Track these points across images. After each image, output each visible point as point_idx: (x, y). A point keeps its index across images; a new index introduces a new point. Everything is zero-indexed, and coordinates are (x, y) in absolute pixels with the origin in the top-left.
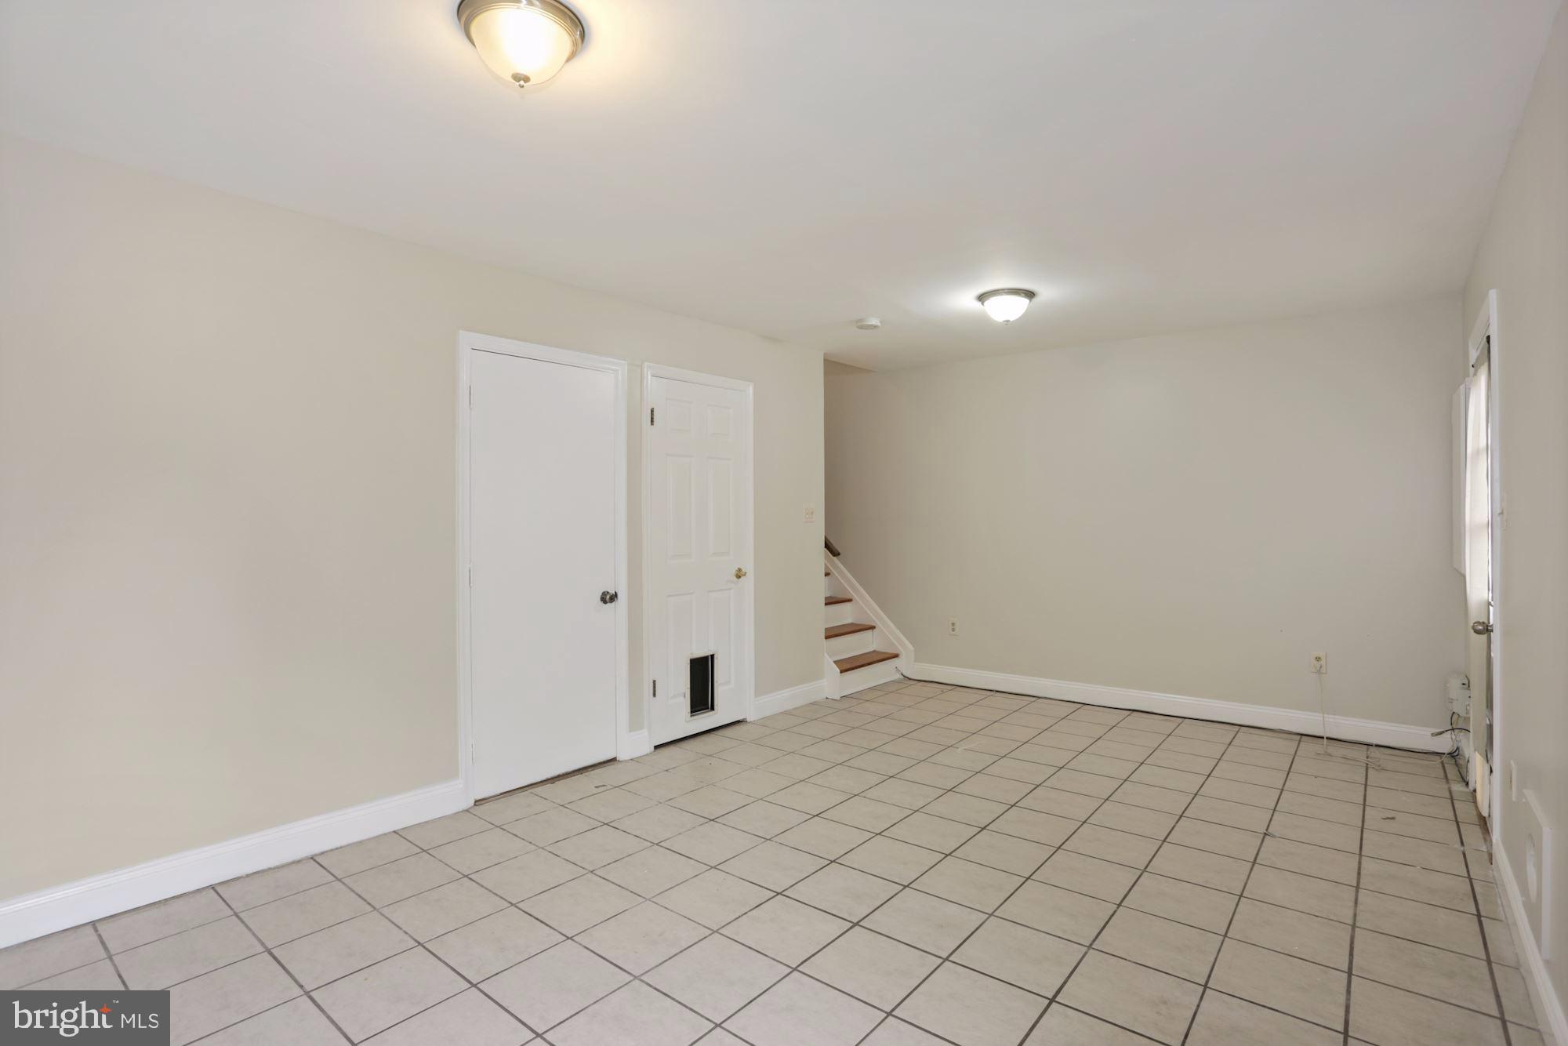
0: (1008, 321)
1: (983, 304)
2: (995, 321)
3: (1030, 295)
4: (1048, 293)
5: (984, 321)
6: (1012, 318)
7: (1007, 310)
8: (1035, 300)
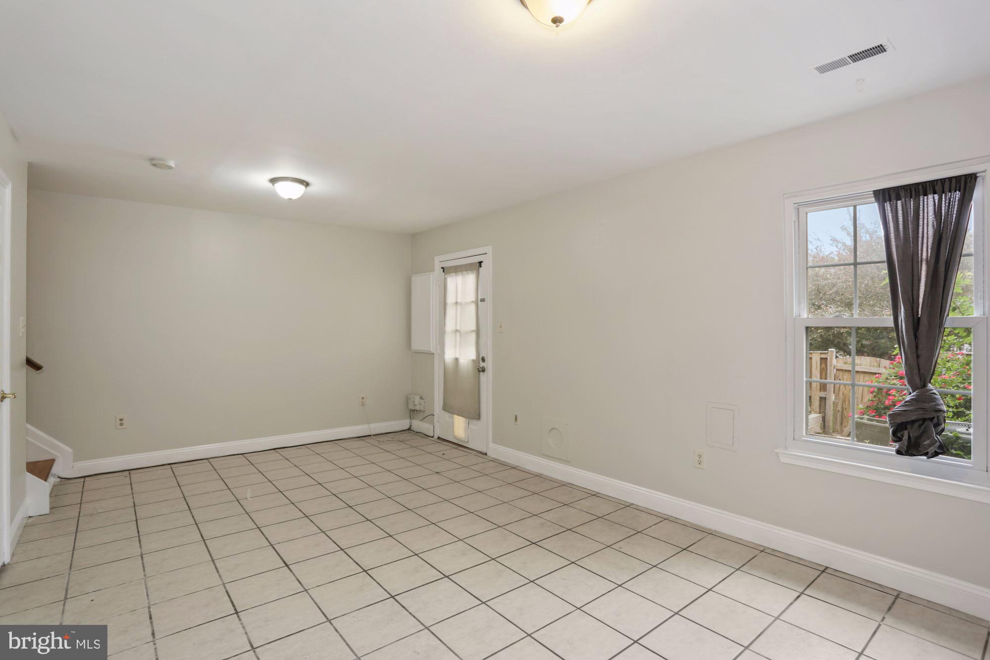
0: (291, 199)
1: (273, 185)
2: (281, 197)
3: (307, 184)
4: (320, 185)
5: (275, 196)
6: (294, 197)
7: (289, 191)
8: (309, 188)
